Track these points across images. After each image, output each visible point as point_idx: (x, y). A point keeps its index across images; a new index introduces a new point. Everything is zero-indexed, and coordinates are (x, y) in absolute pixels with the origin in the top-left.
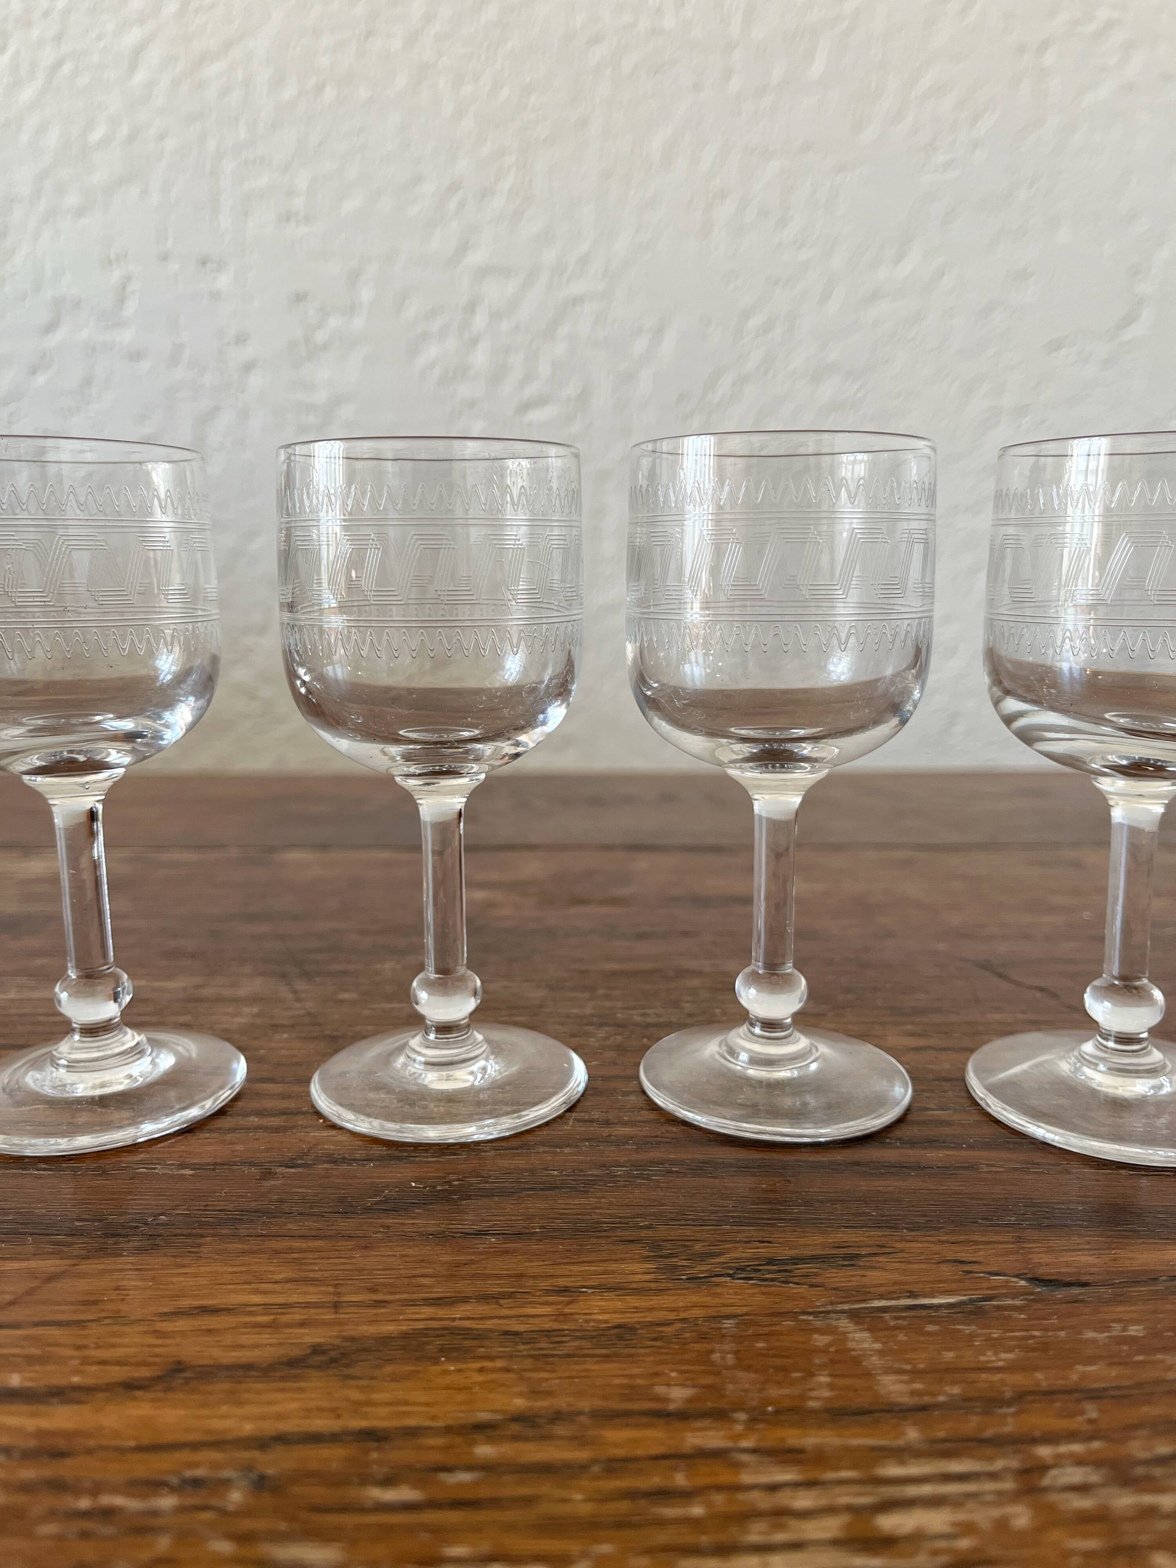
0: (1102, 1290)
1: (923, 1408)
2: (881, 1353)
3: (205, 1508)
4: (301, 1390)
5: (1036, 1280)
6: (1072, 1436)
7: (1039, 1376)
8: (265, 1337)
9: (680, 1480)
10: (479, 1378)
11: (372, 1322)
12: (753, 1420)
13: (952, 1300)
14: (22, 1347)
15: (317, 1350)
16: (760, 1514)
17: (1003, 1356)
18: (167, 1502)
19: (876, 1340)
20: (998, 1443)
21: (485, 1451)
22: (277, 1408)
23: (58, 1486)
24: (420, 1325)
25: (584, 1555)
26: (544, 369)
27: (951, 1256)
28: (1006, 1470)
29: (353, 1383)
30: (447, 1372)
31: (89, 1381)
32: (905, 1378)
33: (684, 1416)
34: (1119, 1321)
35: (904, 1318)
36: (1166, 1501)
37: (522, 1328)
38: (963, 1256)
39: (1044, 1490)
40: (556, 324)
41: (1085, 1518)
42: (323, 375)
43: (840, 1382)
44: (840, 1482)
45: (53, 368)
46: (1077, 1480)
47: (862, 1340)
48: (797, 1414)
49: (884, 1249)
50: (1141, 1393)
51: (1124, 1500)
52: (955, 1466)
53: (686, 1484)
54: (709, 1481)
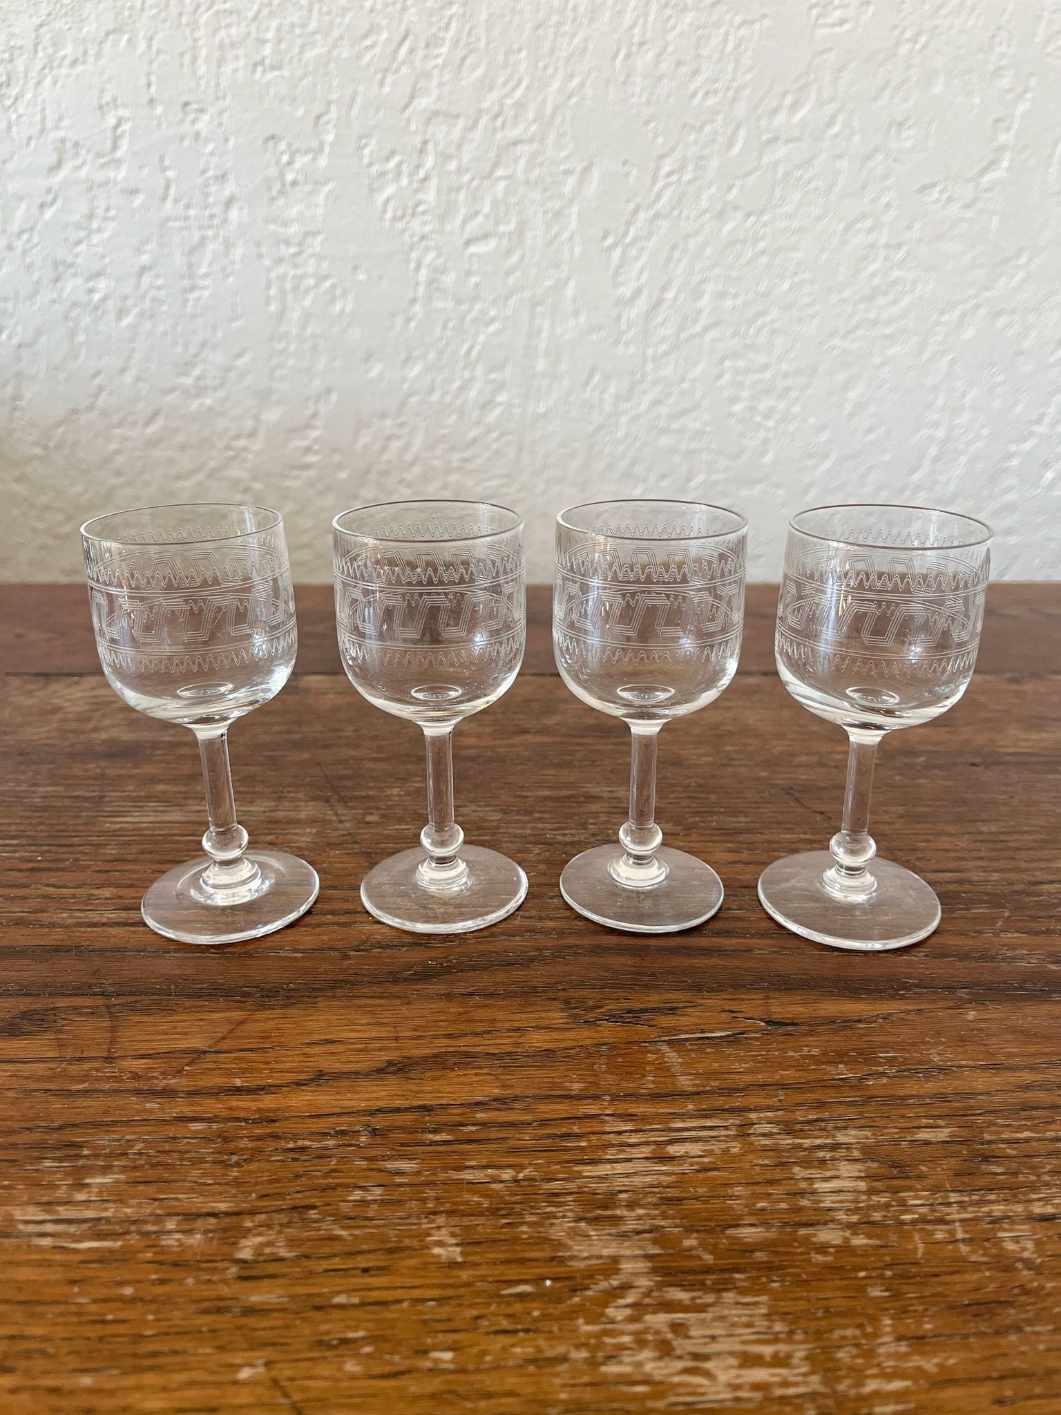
0: (804, 1027)
1: (698, 1093)
2: (681, 1064)
3: (350, 1145)
4: (386, 1085)
5: (769, 1022)
6: (769, 1108)
7: (760, 1076)
8: (362, 1057)
9: (576, 1129)
10: (476, 1078)
11: (418, 1048)
12: (613, 1100)
13: (723, 1034)
14: (236, 1064)
15: (390, 1063)
16: (613, 1145)
17: (744, 1065)
18: (331, 1143)
19: (680, 1056)
20: (732, 1111)
21: (481, 1116)
22: (374, 1095)
23: (275, 1137)
24: (443, 1050)
25: (530, 1164)
26: (486, 207)
27: (727, 1008)
28: (733, 1125)
29: (412, 1081)
30: (459, 1076)
31: (277, 1082)
32: (691, 1077)
33: (579, 1098)
34: (807, 1046)
35: (697, 1044)
36: (807, 1142)
37: (496, 1051)
38: (734, 1008)
39: (749, 1135)
40: (496, 165)
41: (766, 1149)
42: (294, 211)
43: (658, 1079)
44: (652, 1130)
45: (59, 203)
46: (766, 1130)
47: (672, 1056)
48: (635, 1097)
49: (692, 1004)
50: (810, 1086)
51: (787, 1141)
52: (709, 1123)
53: (579, 1131)
54: (590, 1130)
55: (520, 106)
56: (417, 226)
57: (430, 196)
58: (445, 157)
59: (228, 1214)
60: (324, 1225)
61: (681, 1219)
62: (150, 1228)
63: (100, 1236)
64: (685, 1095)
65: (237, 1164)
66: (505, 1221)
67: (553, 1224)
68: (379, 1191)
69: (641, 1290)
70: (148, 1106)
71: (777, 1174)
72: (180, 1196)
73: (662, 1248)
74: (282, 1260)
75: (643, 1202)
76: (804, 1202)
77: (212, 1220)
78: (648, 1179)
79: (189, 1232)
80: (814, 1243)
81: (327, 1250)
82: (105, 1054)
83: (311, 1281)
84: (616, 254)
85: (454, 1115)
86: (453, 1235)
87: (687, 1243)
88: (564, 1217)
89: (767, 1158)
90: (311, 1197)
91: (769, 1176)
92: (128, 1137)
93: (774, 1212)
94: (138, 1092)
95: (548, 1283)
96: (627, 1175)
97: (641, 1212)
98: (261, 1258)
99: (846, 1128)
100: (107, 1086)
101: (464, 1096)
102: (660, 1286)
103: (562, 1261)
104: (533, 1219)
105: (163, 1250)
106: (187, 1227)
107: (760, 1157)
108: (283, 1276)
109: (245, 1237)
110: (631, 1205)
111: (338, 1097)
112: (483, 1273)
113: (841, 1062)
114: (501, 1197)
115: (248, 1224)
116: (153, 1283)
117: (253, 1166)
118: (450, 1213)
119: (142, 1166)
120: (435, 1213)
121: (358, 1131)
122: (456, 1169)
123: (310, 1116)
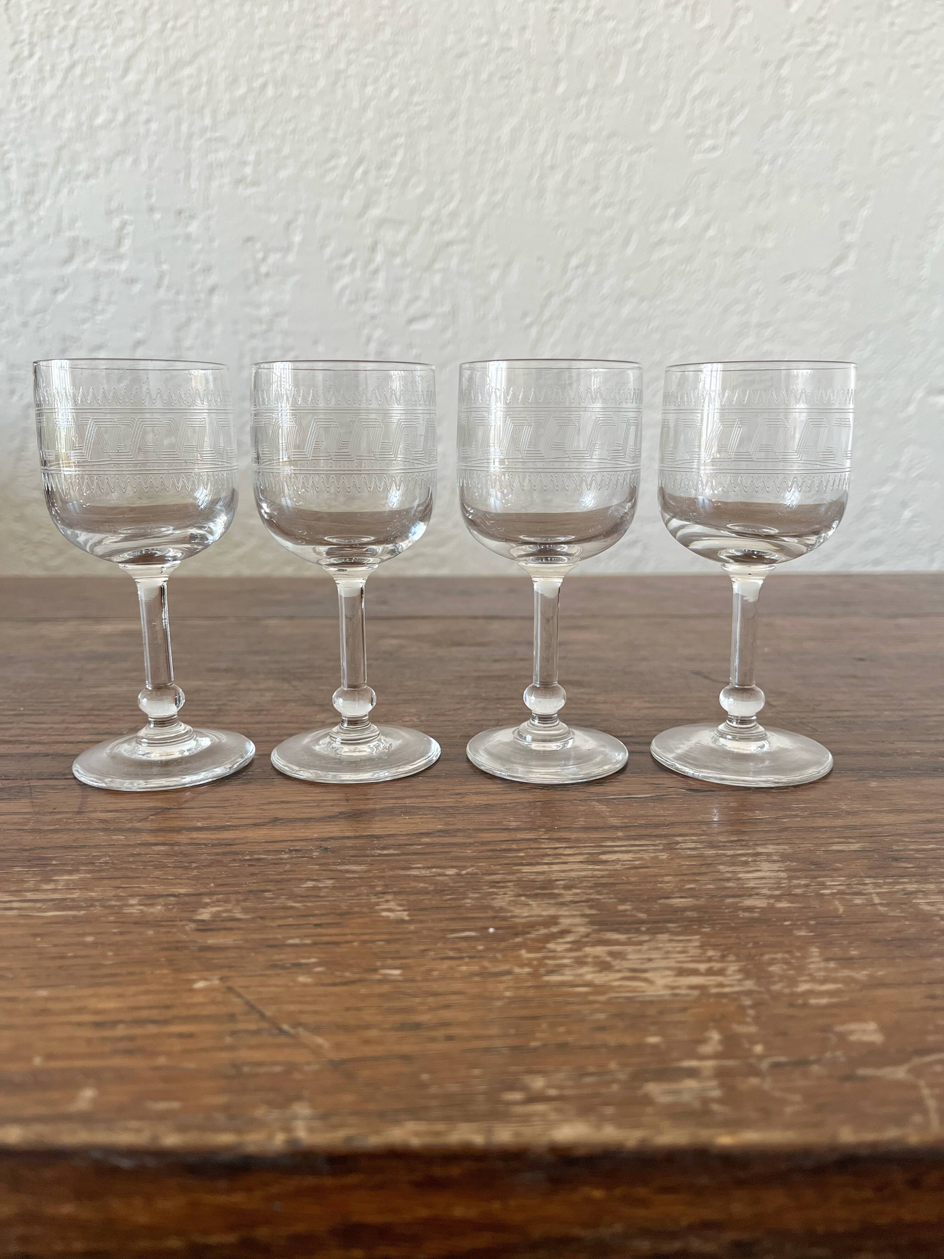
1: (627, 827)
2: (610, 811)
3: (303, 857)
4: (338, 825)
5: (690, 789)
6: (693, 835)
7: (683, 818)
8: (315, 810)
9: (514, 847)
10: (420, 820)
11: (366, 804)
12: (548, 831)
13: (647, 796)
15: (341, 813)
16: (549, 855)
17: (667, 812)
18: (285, 856)
19: (608, 808)
20: (659, 836)
21: (426, 840)
22: (327, 830)
23: (233, 853)
24: (390, 804)
25: (473, 866)
26: (425, 293)
27: (650, 782)
28: (659, 843)
29: (361, 822)
30: (405, 819)
31: (236, 824)
32: (620, 818)
33: (516, 830)
34: (726, 803)
35: (624, 801)
36: (730, 852)
37: (439, 806)
39: (676, 849)
40: (434, 260)
41: (692, 856)
42: (266, 296)
43: (590, 820)
44: (585, 847)
45: (70, 289)
46: (692, 846)
47: (601, 808)
48: (568, 829)
51: (711, 852)
52: (637, 843)
53: (517, 848)
54: (528, 847)
55: (454, 215)
56: (368, 308)
57: (379, 284)
58: (391, 254)
59: (187, 895)
60: (278, 901)
61: (615, 894)
62: (114, 903)
63: (64, 909)
64: (617, 828)
65: (197, 868)
66: (450, 897)
67: (495, 898)
68: (330, 881)
69: (579, 934)
70: (115, 837)
71: (704, 869)
72: (143, 886)
73: (598, 910)
74: (239, 920)
75: (579, 885)
76: (730, 885)
77: (172, 899)
78: (583, 873)
79: (151, 905)
80: (741, 907)
81: (281, 914)
82: (76, 810)
83: (266, 931)
84: (534, 331)
85: (402, 840)
86: (401, 905)
87: (622, 908)
88: (505, 894)
89: (693, 861)
90: (266, 885)
91: (696, 871)
92: (95, 854)
93: (702, 890)
94: (105, 830)
95: (491, 930)
96: (563, 871)
97: (578, 891)
98: (218, 919)
99: (766, 844)
100: (77, 827)
101: (409, 830)
102: (597, 931)
103: (505, 919)
104: (476, 895)
105: (125, 915)
106: (148, 902)
107: (687, 861)
108: (239, 929)
109: (203, 908)
110: (567, 887)
111: (294, 831)
112: (430, 925)
114: (447, 884)
115: (207, 900)
116: (115, 934)
117: (213, 869)
118: (397, 893)
119: (108, 869)
120: (384, 893)
121: (312, 849)
122: (404, 869)
123: (266, 842)
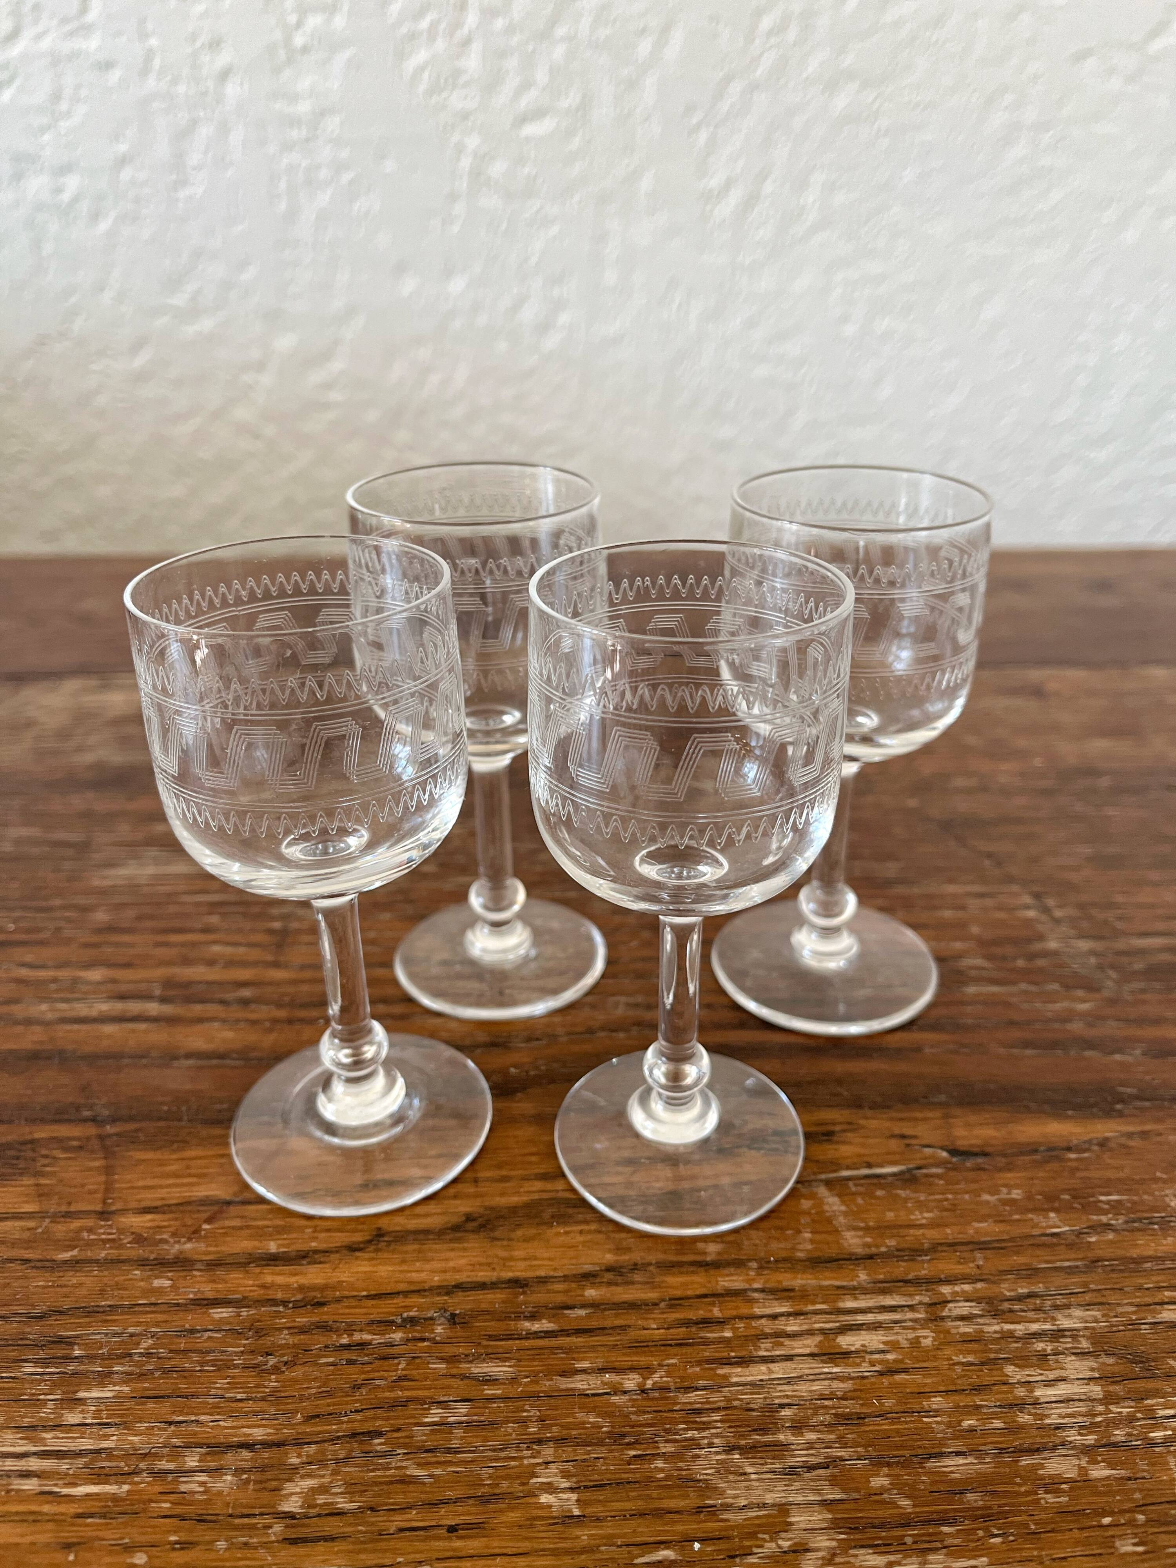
0: (998, 1159)
1: (871, 1257)
2: (845, 1214)
3: (423, 1340)
4: (465, 1249)
6: (965, 1279)
7: (948, 1231)
9: (716, 1312)
10: (580, 1238)
11: (503, 1194)
12: (761, 1268)
13: (896, 1169)
14: (270, 1219)
15: (469, 1218)
16: (766, 1336)
17: (926, 1215)
18: (398, 1336)
19: (843, 1202)
20: (917, 1282)
21: (591, 1293)
22: (451, 1264)
23: (324, 1327)
24: (536, 1196)
25: (661, 1365)
27: (897, 1131)
28: (920, 1303)
29: (499, 1243)
30: (558, 1234)
31: (323, 1246)
32: (860, 1233)
33: (716, 1265)
34: (1006, 1186)
35: (862, 1185)
36: (1019, 1329)
38: (907, 1131)
39: (942, 1318)
40: (554, 22)
41: (967, 1340)
43: (818, 1237)
44: (816, 1313)
46: (965, 1312)
47: (833, 1203)
48: (789, 1263)
49: (850, 1126)
50: (1014, 1245)
51: (993, 1327)
52: (889, 1301)
53: (720, 1315)
54: (734, 1313)
56: (457, 101)
57: (473, 61)
58: (489, 14)
59: (267, 1445)
60: (394, 1462)
61: (865, 1446)
62: (165, 1465)
63: (100, 1477)
64: (857, 1260)
65: (276, 1369)
66: (633, 1453)
67: (698, 1456)
68: (463, 1409)
69: (820, 1554)
70: (157, 1283)
71: (985, 1376)
72: (203, 1418)
73: (844, 1490)
74: (341, 1513)
75: (814, 1421)
76: (1024, 1418)
77: (246, 1454)
78: (817, 1387)
79: (217, 1471)
80: (1042, 1478)
81: (400, 1499)
82: (99, 1207)
83: (383, 1545)
84: (703, 137)
85: (557, 1293)
86: (566, 1475)
87: (878, 1482)
88: (711, 1445)
89: (969, 1352)
90: (375, 1418)
91: (974, 1380)
92: (131, 1330)
93: (985, 1433)
94: (142, 1263)
95: (697, 1546)
96: (789, 1381)
97: (812, 1436)
98: (313, 1512)
99: (1068, 1306)
100: (103, 1254)
101: (568, 1266)
102: (845, 1547)
103: (712, 1512)
104: (670, 1448)
105: (184, 1498)
106: (213, 1465)
107: (961, 1352)
109: (290, 1480)
110: (798, 1427)
111: (405, 1267)
112: (610, 1531)
113: (1053, 1210)
114: (627, 1416)
115: (295, 1460)
116: (172, 1547)
117: (298, 1372)
118: (560, 1441)
119: (151, 1372)
120: (540, 1442)
121: (432, 1319)
122: (563, 1374)
123: (368, 1297)
